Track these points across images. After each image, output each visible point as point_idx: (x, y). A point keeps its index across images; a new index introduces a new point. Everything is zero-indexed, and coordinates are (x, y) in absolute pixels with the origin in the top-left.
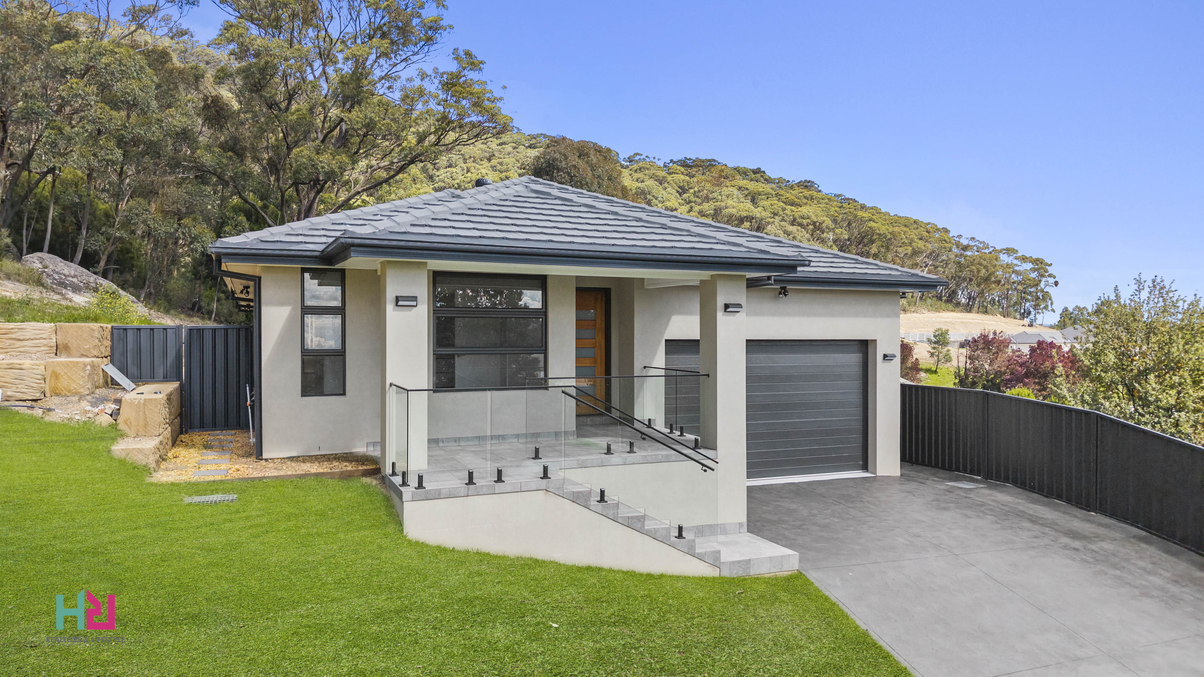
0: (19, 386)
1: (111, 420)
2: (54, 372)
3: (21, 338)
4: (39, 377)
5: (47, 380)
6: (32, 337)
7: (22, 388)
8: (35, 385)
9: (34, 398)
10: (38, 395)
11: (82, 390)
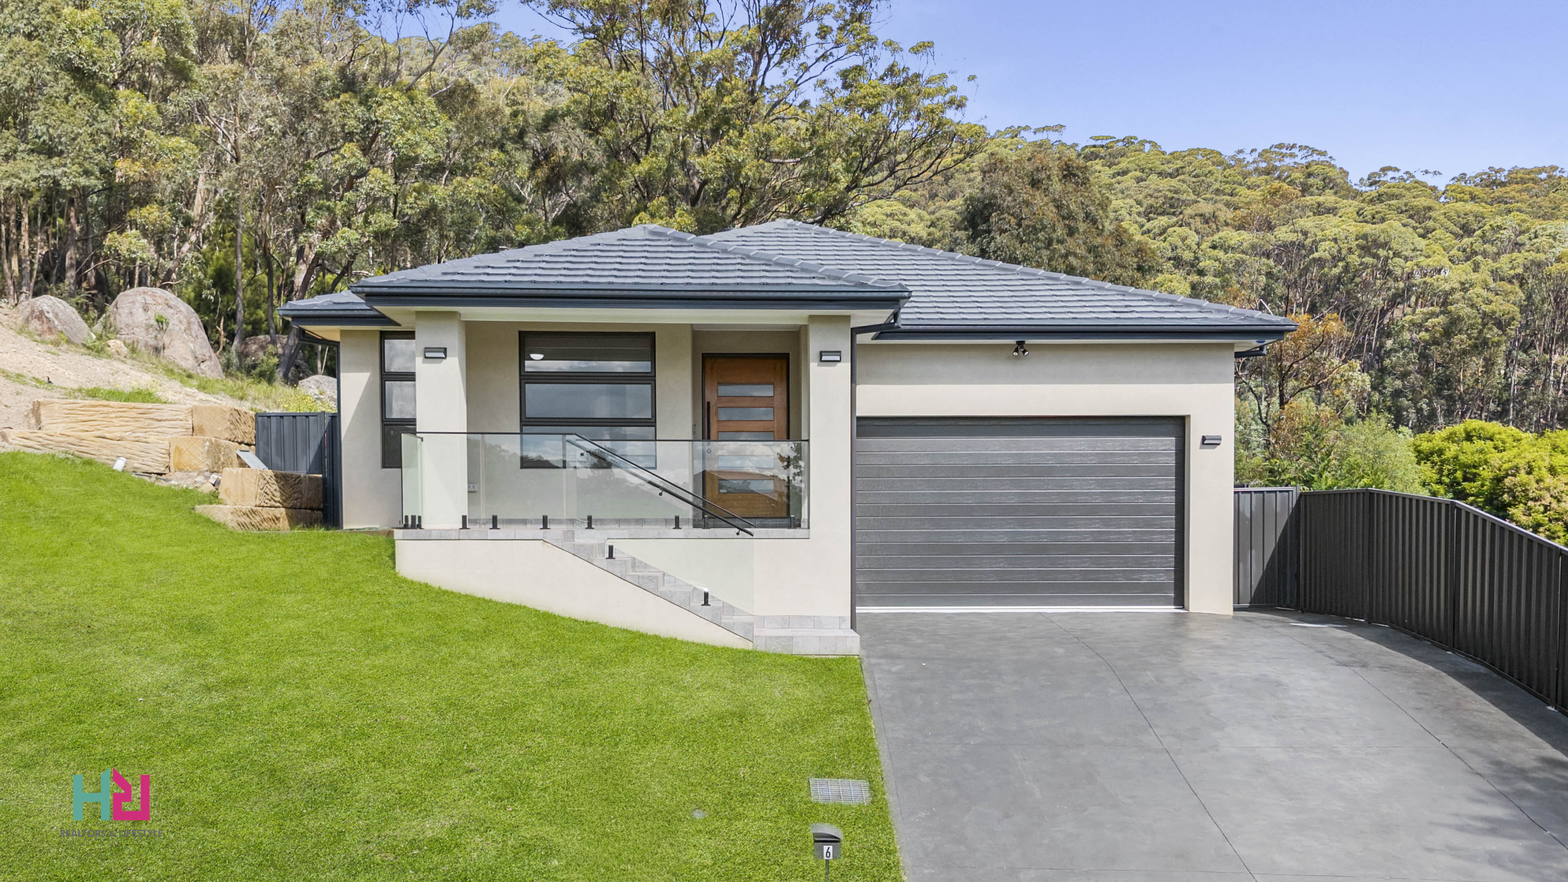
0: (146, 459)
1: (213, 488)
2: (177, 448)
3: (159, 418)
4: (163, 451)
5: (172, 455)
6: (169, 418)
7: (147, 460)
8: (159, 459)
9: (159, 472)
10: (162, 469)
11: (201, 466)
